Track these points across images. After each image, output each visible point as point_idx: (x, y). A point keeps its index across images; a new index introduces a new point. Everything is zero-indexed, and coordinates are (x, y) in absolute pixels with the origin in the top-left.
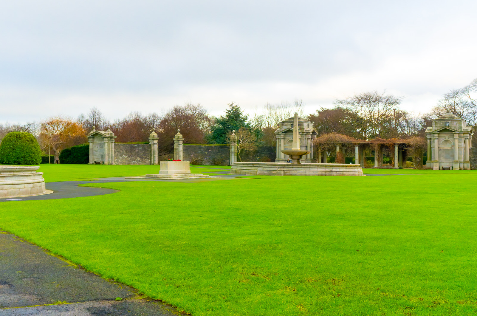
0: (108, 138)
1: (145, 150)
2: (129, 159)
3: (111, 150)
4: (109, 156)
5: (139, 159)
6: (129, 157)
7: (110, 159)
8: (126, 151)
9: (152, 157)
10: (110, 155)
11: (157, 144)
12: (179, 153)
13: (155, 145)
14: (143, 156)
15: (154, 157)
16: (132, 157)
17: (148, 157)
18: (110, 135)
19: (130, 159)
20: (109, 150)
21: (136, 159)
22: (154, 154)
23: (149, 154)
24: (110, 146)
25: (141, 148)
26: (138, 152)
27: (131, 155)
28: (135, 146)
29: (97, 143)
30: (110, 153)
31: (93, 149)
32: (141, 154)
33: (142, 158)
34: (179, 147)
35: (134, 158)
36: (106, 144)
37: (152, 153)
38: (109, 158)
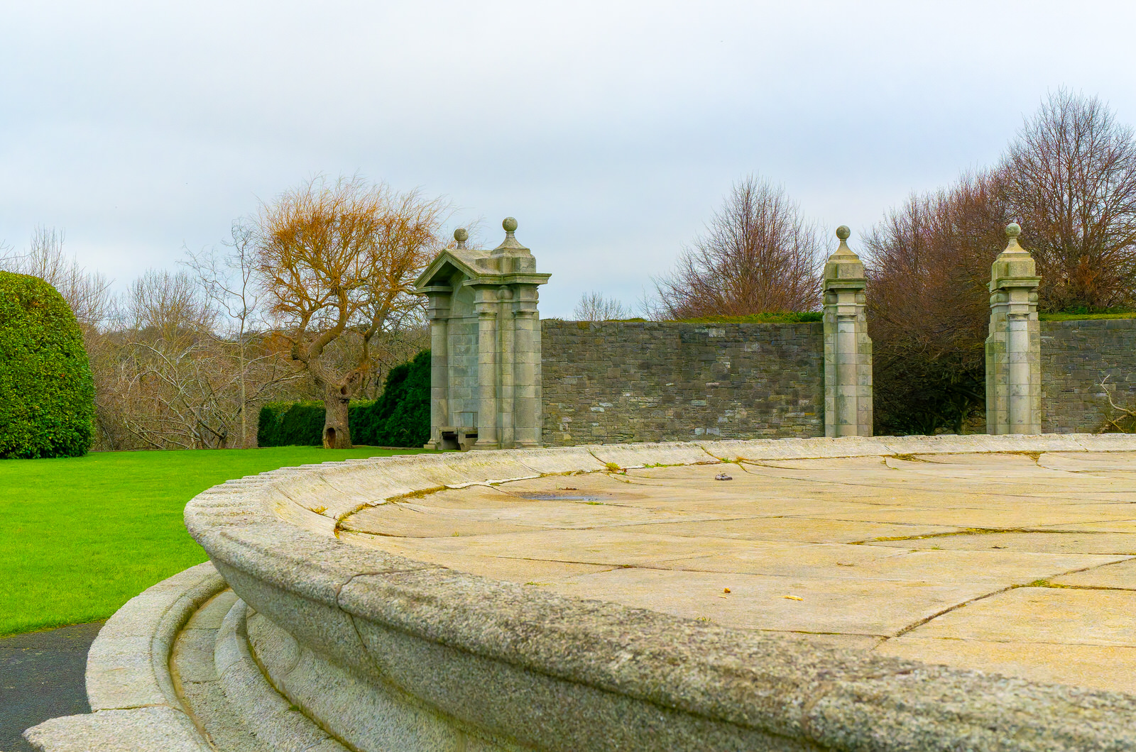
1: (783, 355)
2: (670, 413)
3: (515, 363)
5: (743, 413)
6: (668, 400)
7: (507, 419)
8: (645, 366)
9: (830, 400)
10: (508, 390)
11: (862, 317)
12: (1008, 371)
13: (842, 326)
14: (772, 397)
15: (840, 399)
16: (687, 401)
17: (803, 402)
21: (722, 412)
22: (838, 382)
23: (809, 382)
25: (756, 346)
26: (733, 369)
27: (680, 392)
28: (713, 333)
29: (465, 322)
31: (445, 358)
32: (758, 383)
33: (765, 409)
34: (1009, 330)
35: (704, 408)
37: (829, 377)
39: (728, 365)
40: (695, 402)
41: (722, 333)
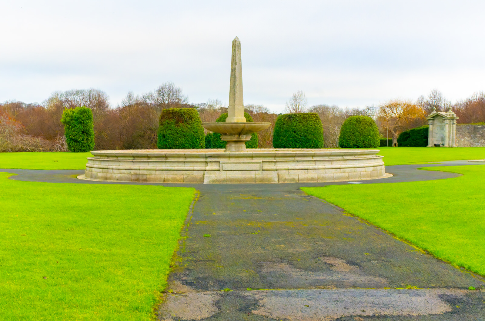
0: (449, 119)
3: (452, 132)
4: (449, 138)
6: (472, 139)
7: (451, 142)
8: (468, 133)
10: (451, 137)
16: (475, 139)
18: (451, 116)
19: (473, 141)
20: (450, 132)
21: (480, 141)
24: (451, 127)
27: (474, 137)
28: (479, 127)
29: (437, 125)
30: (451, 135)
31: (433, 131)
36: (447, 126)
38: (450, 140)
39: (481, 132)
40: (476, 139)
41: (480, 127)
